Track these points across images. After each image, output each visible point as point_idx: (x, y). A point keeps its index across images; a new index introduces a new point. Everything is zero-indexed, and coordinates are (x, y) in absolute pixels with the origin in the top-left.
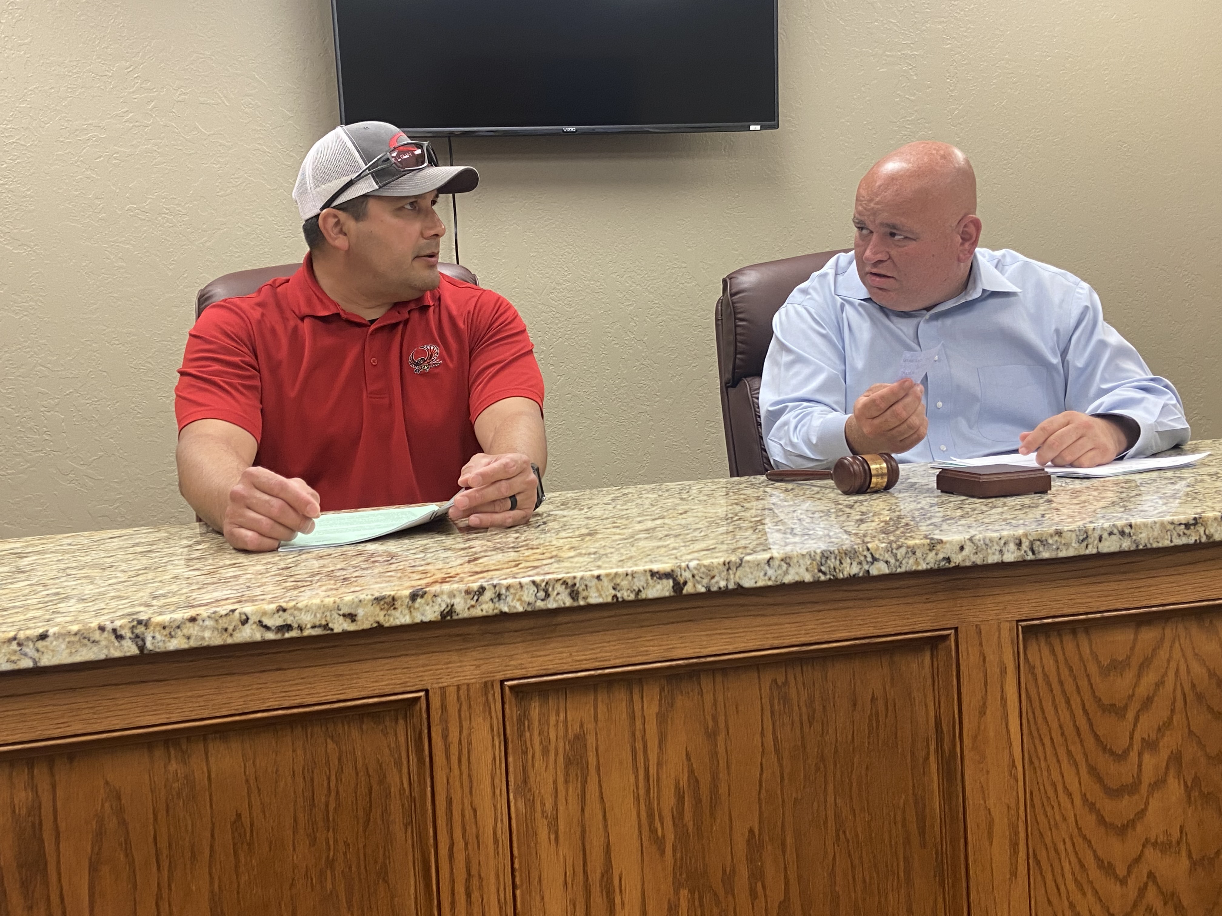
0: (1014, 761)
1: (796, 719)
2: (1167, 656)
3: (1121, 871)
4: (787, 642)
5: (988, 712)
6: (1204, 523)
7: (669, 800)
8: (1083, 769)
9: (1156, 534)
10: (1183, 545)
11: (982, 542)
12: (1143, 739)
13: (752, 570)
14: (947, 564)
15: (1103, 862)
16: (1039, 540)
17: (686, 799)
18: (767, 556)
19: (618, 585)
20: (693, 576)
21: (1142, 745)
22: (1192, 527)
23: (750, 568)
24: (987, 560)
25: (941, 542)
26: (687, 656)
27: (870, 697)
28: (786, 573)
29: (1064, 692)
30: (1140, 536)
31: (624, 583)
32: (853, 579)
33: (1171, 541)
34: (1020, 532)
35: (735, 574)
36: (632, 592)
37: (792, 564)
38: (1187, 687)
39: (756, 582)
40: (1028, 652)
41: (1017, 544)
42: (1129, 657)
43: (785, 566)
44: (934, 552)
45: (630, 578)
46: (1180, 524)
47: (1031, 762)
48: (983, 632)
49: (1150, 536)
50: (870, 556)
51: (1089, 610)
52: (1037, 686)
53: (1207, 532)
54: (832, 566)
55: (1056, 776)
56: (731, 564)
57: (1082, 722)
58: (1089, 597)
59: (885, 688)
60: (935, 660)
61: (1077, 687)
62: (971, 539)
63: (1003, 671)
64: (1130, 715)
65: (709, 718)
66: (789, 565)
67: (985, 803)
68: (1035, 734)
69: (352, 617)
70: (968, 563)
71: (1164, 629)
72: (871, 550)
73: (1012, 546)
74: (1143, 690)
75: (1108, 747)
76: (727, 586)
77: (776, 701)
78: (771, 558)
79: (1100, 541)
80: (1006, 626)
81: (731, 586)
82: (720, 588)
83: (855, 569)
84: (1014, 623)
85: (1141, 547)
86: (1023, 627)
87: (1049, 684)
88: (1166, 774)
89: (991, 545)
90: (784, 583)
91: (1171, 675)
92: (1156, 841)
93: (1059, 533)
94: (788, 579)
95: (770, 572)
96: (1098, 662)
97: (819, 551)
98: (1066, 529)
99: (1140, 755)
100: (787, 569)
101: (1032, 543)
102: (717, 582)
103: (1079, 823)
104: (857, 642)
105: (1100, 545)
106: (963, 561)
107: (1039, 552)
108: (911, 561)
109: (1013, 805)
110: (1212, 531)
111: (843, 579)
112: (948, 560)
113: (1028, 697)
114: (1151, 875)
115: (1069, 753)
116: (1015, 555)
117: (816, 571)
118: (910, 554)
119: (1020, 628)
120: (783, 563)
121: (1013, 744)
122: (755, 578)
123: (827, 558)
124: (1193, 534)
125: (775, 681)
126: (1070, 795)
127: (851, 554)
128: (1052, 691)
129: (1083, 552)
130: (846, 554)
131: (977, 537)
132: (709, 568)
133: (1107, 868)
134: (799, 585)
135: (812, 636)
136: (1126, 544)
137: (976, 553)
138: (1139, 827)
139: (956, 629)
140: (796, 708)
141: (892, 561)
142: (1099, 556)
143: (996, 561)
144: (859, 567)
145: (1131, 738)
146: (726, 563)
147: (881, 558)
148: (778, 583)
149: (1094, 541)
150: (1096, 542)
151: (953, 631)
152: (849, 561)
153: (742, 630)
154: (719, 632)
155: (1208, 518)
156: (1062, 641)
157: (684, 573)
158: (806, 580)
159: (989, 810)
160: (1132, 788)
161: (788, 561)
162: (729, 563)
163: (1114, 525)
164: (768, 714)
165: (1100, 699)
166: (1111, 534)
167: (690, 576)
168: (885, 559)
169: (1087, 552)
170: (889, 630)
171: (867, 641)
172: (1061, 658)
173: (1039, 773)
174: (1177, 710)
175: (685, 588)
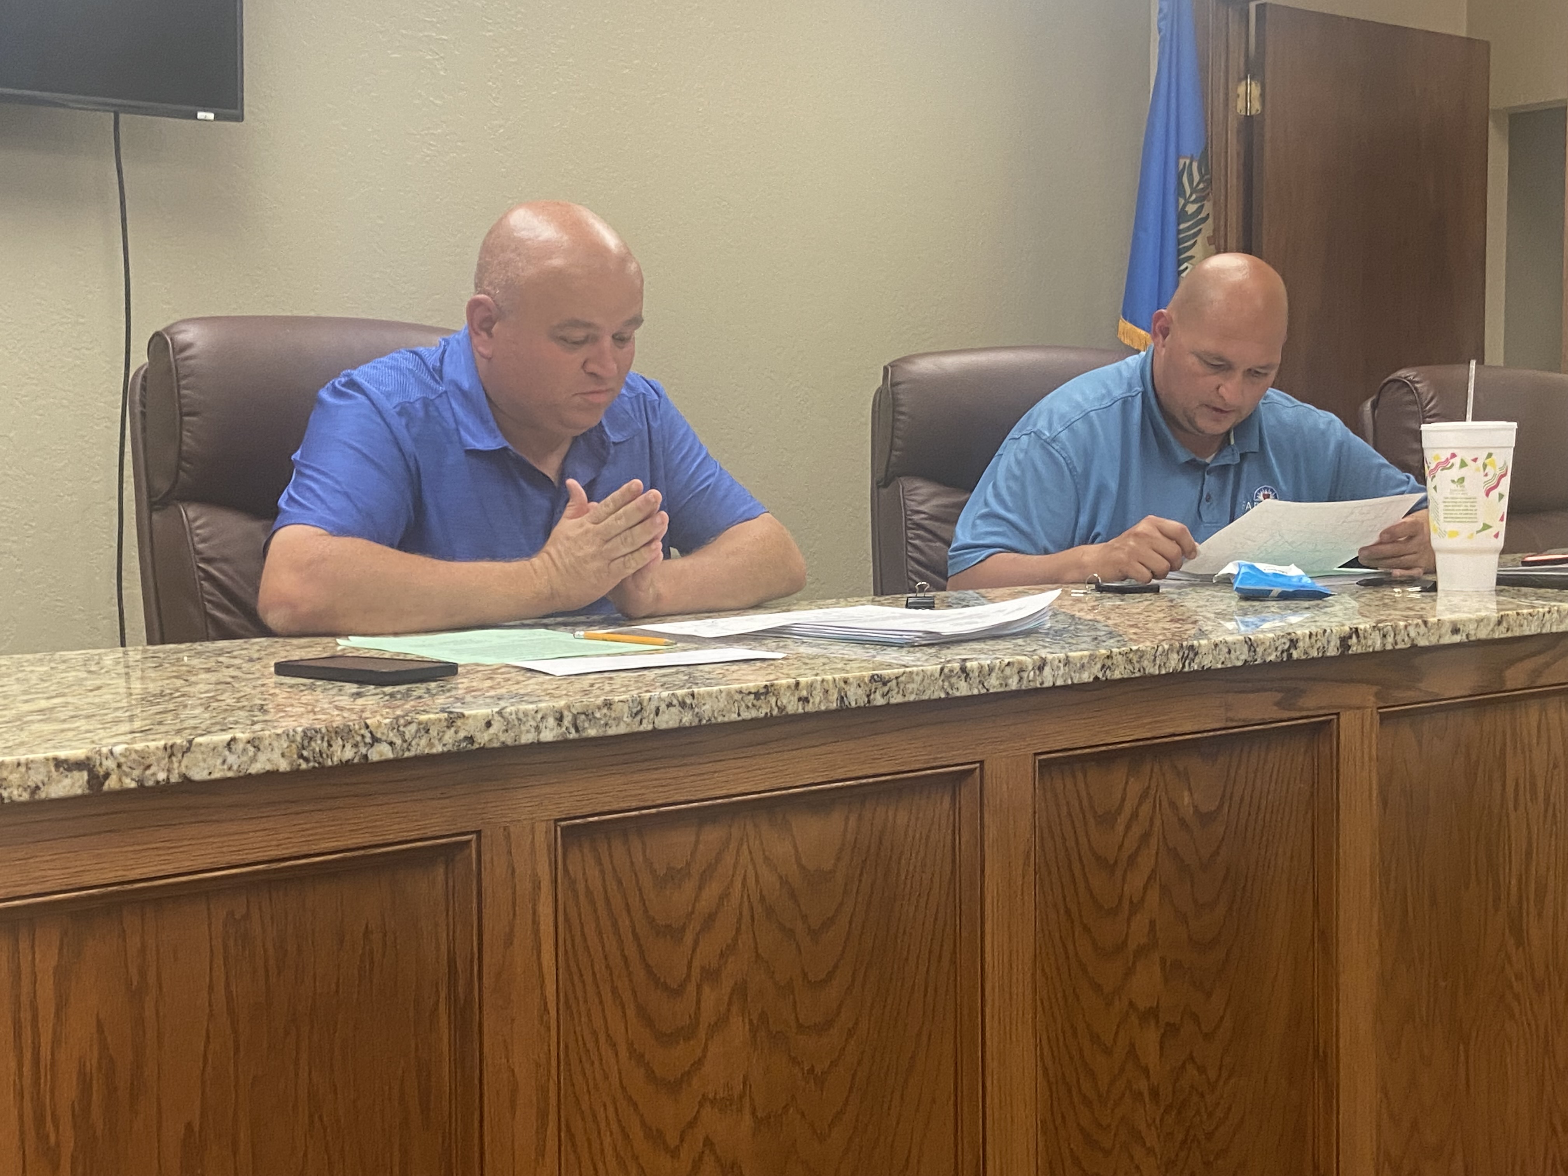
0: (546, 1004)
1: (260, 963)
2: (733, 861)
3: (672, 1140)
4: (251, 857)
5: (516, 940)
6: (776, 692)
7: (68, 1091)
8: (631, 1011)
9: (721, 705)
10: (752, 720)
11: (514, 716)
12: (702, 967)
13: (205, 756)
14: (469, 745)
15: (650, 1129)
17: (95, 1087)
18: (227, 736)
19: (5, 779)
20: (119, 766)
21: (702, 976)
22: (762, 697)
23: (203, 753)
24: (520, 738)
25: (462, 716)
26: (106, 882)
27: (362, 930)
28: (254, 759)
29: (610, 912)
30: (704, 708)
31: (14, 778)
32: (346, 767)
33: (739, 715)
34: (562, 703)
35: (180, 762)
36: (25, 789)
37: (261, 747)
38: (755, 898)
39: (210, 773)
40: (568, 862)
41: (556, 719)
42: (688, 864)
43: (251, 750)
44: (453, 729)
45: (23, 769)
46: (750, 693)
47: (568, 1006)
48: (512, 836)
49: (715, 707)
50: (369, 735)
51: (642, 804)
52: (578, 905)
53: (779, 703)
54: (317, 749)
55: (597, 1022)
56: (175, 750)
57: (631, 950)
58: (642, 787)
59: (383, 917)
60: (450, 875)
61: (627, 904)
62: (500, 713)
63: (537, 887)
64: (689, 938)
65: (134, 971)
66: (258, 748)
67: (508, 1061)
68: (574, 969)
70: (496, 744)
71: (730, 826)
72: (372, 728)
73: (551, 722)
74: (705, 905)
75: (662, 980)
76: (168, 778)
77: (232, 942)
78: (233, 739)
79: (657, 714)
80: (541, 828)
81: (174, 779)
82: (158, 782)
83: (349, 754)
84: (552, 824)
85: (704, 722)
86: (562, 828)
87: (593, 903)
88: (728, 1010)
89: (524, 719)
90: (250, 774)
91: (737, 885)
92: (715, 1099)
93: (608, 704)
94: (256, 768)
95: (232, 759)
96: (653, 872)
97: (299, 729)
98: (617, 699)
99: (699, 987)
100: (255, 755)
101: (575, 717)
102: (154, 774)
103: (624, 1081)
104: (348, 854)
105: (657, 720)
106: (490, 740)
107: (584, 729)
108: (423, 742)
109: (543, 1063)
110: (785, 701)
111: (331, 767)
112: (470, 739)
113: (567, 920)
114: (708, 1142)
115: (614, 990)
116: (555, 732)
117: (295, 756)
118: (423, 732)
119: (559, 829)
120: (249, 746)
121: (546, 981)
122: (209, 768)
123: (311, 738)
124: (763, 706)
125: (232, 914)
126: (614, 1045)
127: (344, 733)
128: (595, 911)
129: (636, 728)
130: (336, 732)
131: (508, 710)
132: (143, 755)
133: (655, 1136)
134: (271, 776)
135: (287, 848)
136: (687, 719)
137: (507, 731)
138: (695, 1081)
139: (478, 833)
140: (260, 950)
141: (398, 742)
142: (656, 733)
143: (530, 741)
144: (355, 750)
145: (689, 967)
146: (168, 746)
147: (384, 738)
148: (241, 774)
149: (650, 714)
150: (652, 716)
151: (473, 837)
152: (340, 742)
154: (154, 846)
155: (781, 685)
156: (610, 847)
157: (105, 762)
158: (282, 769)
159: (513, 1071)
160: (688, 1033)
161: (256, 744)
162: (172, 746)
163: (673, 694)
164: (219, 961)
165: (654, 920)
166: (670, 705)
167: (115, 766)
168: (389, 740)
169: (642, 728)
170: (391, 838)
171: (362, 852)
172: (608, 867)
173: (576, 1020)
174: (743, 927)
175: (107, 783)
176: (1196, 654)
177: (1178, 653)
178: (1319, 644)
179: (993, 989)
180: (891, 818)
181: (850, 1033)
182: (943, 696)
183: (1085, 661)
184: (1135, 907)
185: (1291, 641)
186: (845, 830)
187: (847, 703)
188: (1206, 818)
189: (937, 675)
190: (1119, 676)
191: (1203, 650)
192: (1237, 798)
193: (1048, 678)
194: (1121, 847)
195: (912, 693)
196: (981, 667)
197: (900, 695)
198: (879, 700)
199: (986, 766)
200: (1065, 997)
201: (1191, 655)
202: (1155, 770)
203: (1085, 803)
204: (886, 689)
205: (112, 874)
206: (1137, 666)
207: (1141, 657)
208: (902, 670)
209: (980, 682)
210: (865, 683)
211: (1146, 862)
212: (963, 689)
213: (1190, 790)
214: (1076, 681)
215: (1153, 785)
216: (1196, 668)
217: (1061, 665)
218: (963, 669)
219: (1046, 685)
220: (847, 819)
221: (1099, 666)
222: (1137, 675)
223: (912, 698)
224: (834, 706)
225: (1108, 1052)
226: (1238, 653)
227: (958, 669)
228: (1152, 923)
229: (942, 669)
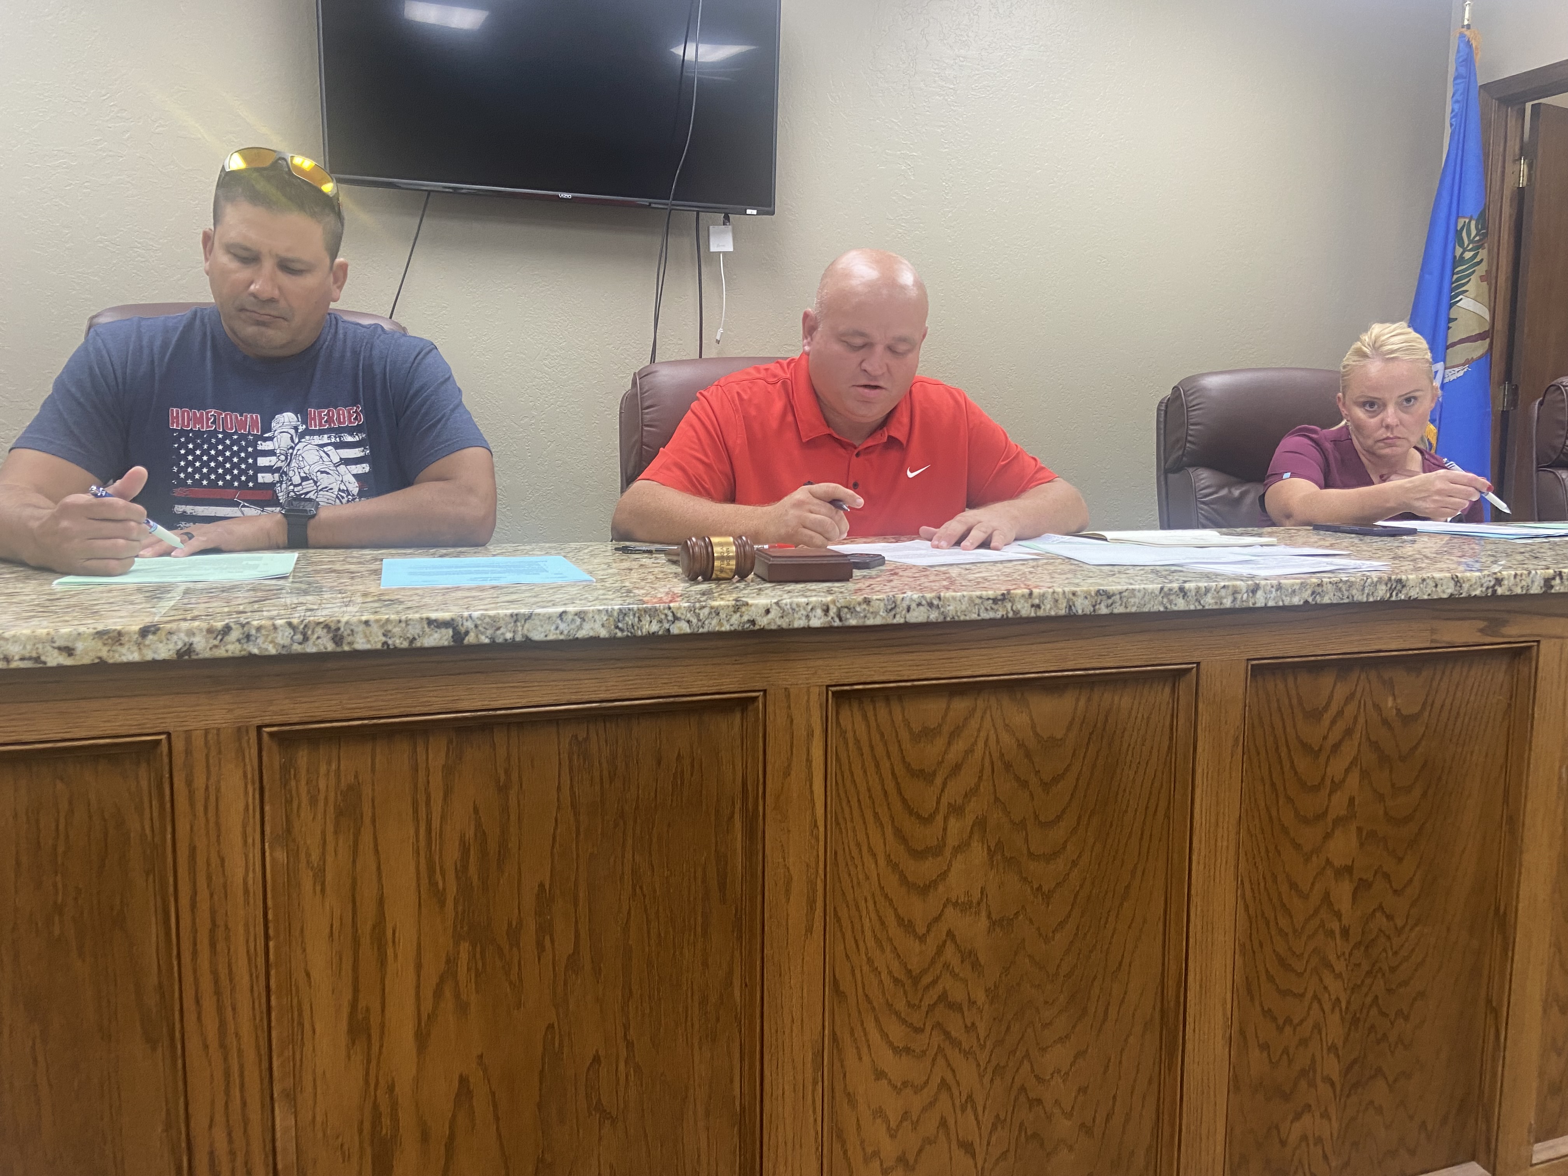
0: (816, 821)
1: (597, 774)
2: (977, 726)
3: (921, 930)
4: (586, 698)
5: (793, 773)
6: (1012, 599)
7: (452, 854)
8: (889, 831)
9: (964, 607)
10: (990, 619)
11: (788, 606)
12: (949, 803)
13: (542, 623)
14: (751, 627)
15: (903, 920)
16: (847, 607)
17: (472, 852)
18: (560, 609)
19: (390, 631)
20: (476, 626)
21: (948, 808)
22: (1000, 603)
23: (541, 620)
24: (792, 624)
25: (747, 604)
26: (475, 708)
27: (676, 755)
28: (580, 627)
29: (874, 757)
30: (948, 608)
31: (397, 630)
32: (652, 637)
33: (979, 615)
34: (835, 600)
35: (523, 626)
36: (405, 639)
37: (586, 620)
38: (996, 755)
39: (546, 636)
40: (840, 717)
41: (824, 610)
42: (940, 725)
43: (578, 621)
44: (738, 614)
45: (403, 625)
46: (989, 599)
47: (837, 823)
48: (792, 697)
49: (958, 608)
50: (671, 615)
52: (848, 750)
53: (1014, 608)
54: (630, 623)
55: (861, 837)
56: (519, 617)
57: (890, 785)
58: (901, 666)
59: (692, 747)
60: (744, 720)
61: (888, 751)
62: (777, 603)
63: (810, 734)
64: (939, 781)
65: (501, 772)
66: (583, 620)
67: (784, 860)
68: (843, 795)
69: (69, 651)
70: (773, 627)
71: (976, 699)
72: (673, 609)
73: (819, 612)
74: (953, 756)
75: (915, 810)
76: (514, 638)
77: (575, 757)
78: (565, 612)
79: (908, 611)
80: (815, 691)
81: (519, 638)
82: (506, 640)
83: (654, 627)
84: (824, 689)
85: (948, 619)
86: (833, 693)
87: (860, 749)
88: (970, 837)
89: (797, 610)
90: (578, 638)
91: (981, 744)
92: (957, 902)
93: (867, 601)
94: (581, 634)
95: (562, 626)
96: (910, 729)
97: (617, 609)
98: (875, 597)
99: (946, 819)
100: (581, 624)
101: (839, 610)
102: (503, 634)
103: (882, 882)
104: (662, 701)
105: (908, 616)
106: (769, 624)
107: (847, 619)
108: (715, 622)
109: (813, 865)
110: (1019, 607)
111: (640, 637)
112: (753, 622)
113: (836, 758)
114: (950, 934)
115: (876, 815)
116: (822, 620)
117: (613, 627)
118: (714, 615)
119: (830, 693)
120: (576, 617)
121: (816, 805)
122: (545, 632)
123: (625, 615)
124: (1000, 609)
125: (576, 737)
126: (874, 855)
127: (652, 613)
128: (864, 755)
129: (890, 621)
130: (645, 611)
131: (784, 601)
132: (494, 619)
133: (907, 926)
134: (594, 641)
136: (934, 616)
137: (782, 617)
138: (941, 888)
139: (765, 691)
140: (597, 764)
141: (694, 621)
142: (907, 626)
143: (802, 626)
144: (660, 625)
145: (938, 802)
146: (515, 615)
147: (683, 617)
148: (571, 637)
149: (902, 611)
150: (904, 612)
151: (762, 693)
152: (648, 618)
153: (536, 684)
155: (1016, 595)
156: (875, 709)
157: (465, 624)
158: (602, 636)
159: (788, 867)
160: (937, 851)
161: (582, 616)
162: (517, 615)
163: (923, 597)
164: (568, 769)
165: (909, 764)
166: (919, 604)
167: (473, 626)
168: (687, 619)
169: (895, 621)
170: (695, 690)
171: (672, 700)
172: (873, 724)
173: (844, 835)
174: (985, 777)
175: (467, 638)
176: (1404, 586)
177: (1386, 584)
178: (1524, 583)
179: (1200, 842)
180: (1116, 702)
181: (1074, 863)
182: (1162, 609)
183: (1297, 587)
184: (1336, 786)
185: (1497, 579)
186: (1076, 709)
187: (1074, 611)
188: (1407, 720)
189: (1157, 592)
190: (1329, 602)
191: (1411, 583)
192: (1437, 705)
193: (1260, 600)
194: (1325, 738)
195: (1133, 606)
196: (1198, 589)
197: (1123, 606)
198: (1103, 610)
199: (1202, 666)
200: (1267, 851)
201: (1399, 587)
202: (1362, 678)
203: (1295, 701)
204: (1110, 601)
205: (480, 703)
206: (1346, 594)
207: (1350, 586)
208: (1125, 587)
209: (1197, 600)
210: (1091, 596)
211: (1349, 751)
212: (1180, 605)
213: (1394, 695)
214: (1286, 603)
215: (1359, 689)
216: (1403, 597)
217: (1274, 590)
218: (1181, 589)
219: (1258, 605)
220: (1078, 700)
221: (1309, 592)
222: (1346, 601)
223: (1134, 610)
224: (1062, 612)
225: (1305, 897)
226: (1444, 587)
227: (1177, 589)
228: (1352, 800)
229: (1162, 589)
